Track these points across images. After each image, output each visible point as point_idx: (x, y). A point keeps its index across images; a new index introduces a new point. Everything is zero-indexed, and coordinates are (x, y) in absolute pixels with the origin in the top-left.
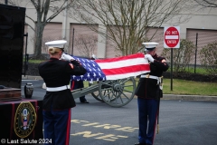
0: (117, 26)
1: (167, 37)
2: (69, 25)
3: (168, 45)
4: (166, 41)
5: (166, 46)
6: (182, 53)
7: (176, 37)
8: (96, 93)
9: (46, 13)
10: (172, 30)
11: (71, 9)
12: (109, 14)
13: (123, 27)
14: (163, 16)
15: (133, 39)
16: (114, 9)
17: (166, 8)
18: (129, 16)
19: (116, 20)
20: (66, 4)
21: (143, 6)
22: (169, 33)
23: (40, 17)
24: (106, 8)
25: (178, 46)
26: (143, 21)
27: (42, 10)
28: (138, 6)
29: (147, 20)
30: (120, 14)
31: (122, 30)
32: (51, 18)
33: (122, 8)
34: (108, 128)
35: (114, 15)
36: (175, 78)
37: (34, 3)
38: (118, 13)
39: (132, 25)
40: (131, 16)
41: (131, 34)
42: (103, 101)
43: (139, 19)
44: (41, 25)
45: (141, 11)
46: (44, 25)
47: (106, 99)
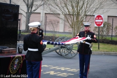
0: (69, 14)
1: (97, 21)
2: (44, 14)
3: (97, 25)
4: (96, 23)
5: (96, 26)
6: (105, 29)
7: (101, 21)
8: (58, 51)
9: (32, 8)
10: (99, 17)
11: (45, 5)
12: (65, 8)
13: (73, 15)
14: (94, 9)
15: (78, 21)
16: (68, 6)
17: (96, 5)
18: (76, 9)
19: (69, 11)
20: (42, 3)
21: (83, 4)
22: (97, 18)
23: (28, 10)
24: (63, 5)
25: (102, 26)
26: (83, 12)
27: (29, 6)
28: (81, 4)
29: (85, 12)
30: (71, 8)
31: (72, 17)
32: (34, 11)
33: (72, 5)
34: (63, 69)
35: (68, 9)
36: (101, 42)
37: (25, 3)
38: (70, 8)
39: (78, 14)
40: (77, 9)
41: (77, 19)
42: (61, 55)
43: (81, 11)
44: (29, 14)
45: (82, 7)
46: (31, 14)
47: (63, 54)
